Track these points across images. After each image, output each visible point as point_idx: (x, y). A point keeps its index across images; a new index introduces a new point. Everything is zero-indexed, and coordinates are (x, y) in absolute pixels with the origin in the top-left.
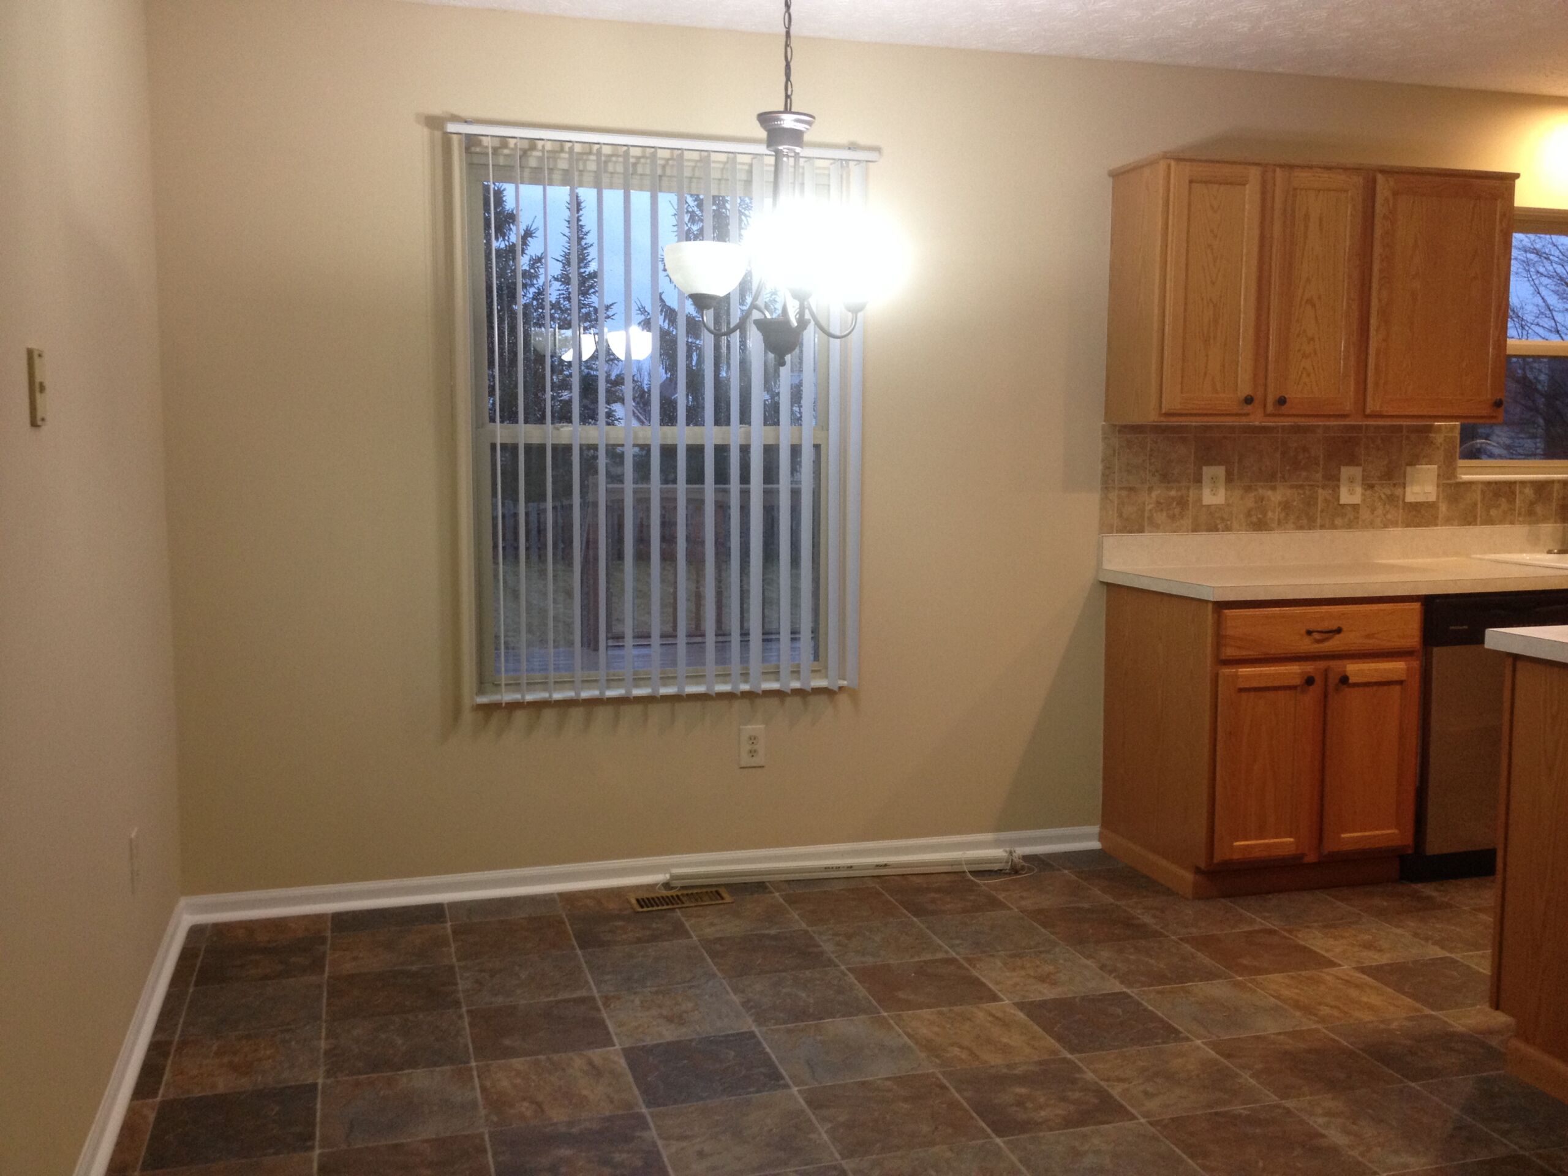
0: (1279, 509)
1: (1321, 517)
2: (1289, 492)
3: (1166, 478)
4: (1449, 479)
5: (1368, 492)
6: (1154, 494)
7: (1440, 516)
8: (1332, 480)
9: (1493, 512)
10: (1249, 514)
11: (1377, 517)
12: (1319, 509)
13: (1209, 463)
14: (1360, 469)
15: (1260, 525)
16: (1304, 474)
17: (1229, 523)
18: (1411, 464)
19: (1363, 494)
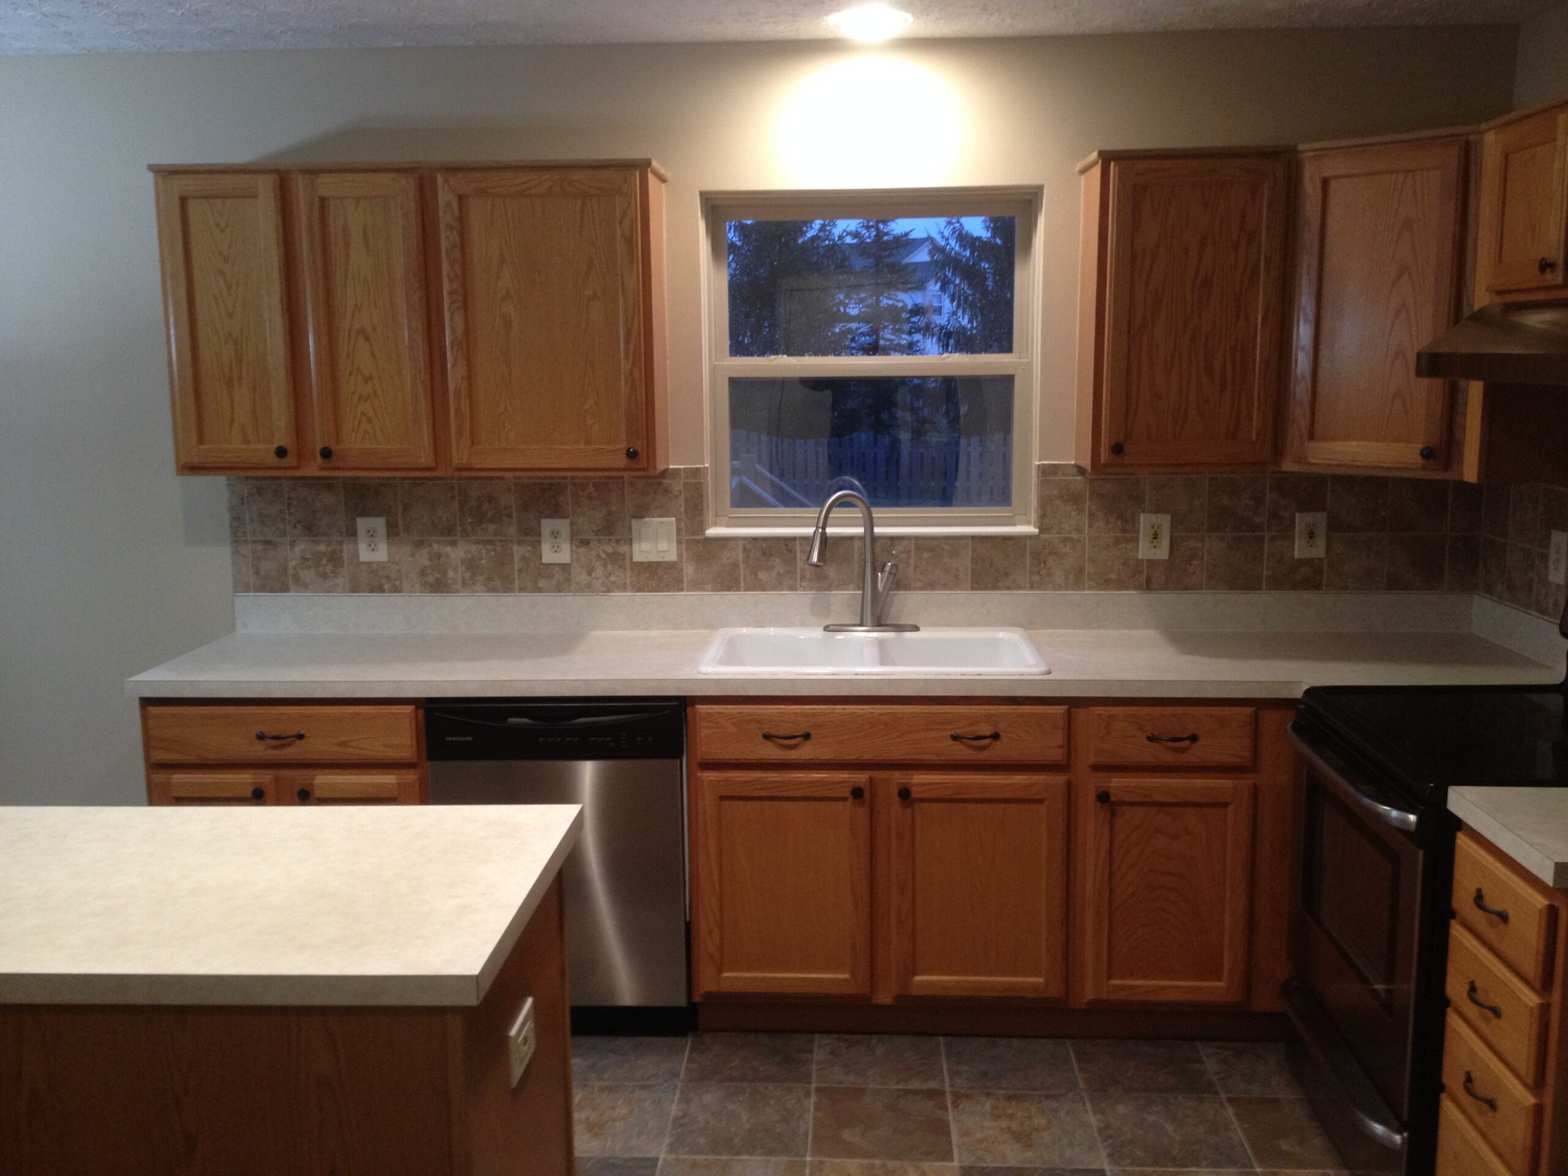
0: (464, 567)
1: (519, 578)
2: (474, 549)
3: (310, 529)
4: (693, 533)
5: (581, 550)
6: (298, 549)
7: (685, 579)
8: (531, 535)
9: (763, 575)
10: (423, 573)
11: (597, 578)
12: (516, 568)
13: (365, 513)
14: (567, 522)
15: (440, 586)
16: (492, 527)
17: (397, 583)
18: (639, 516)
19: (572, 551)
